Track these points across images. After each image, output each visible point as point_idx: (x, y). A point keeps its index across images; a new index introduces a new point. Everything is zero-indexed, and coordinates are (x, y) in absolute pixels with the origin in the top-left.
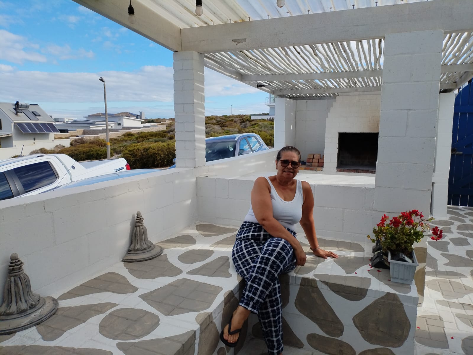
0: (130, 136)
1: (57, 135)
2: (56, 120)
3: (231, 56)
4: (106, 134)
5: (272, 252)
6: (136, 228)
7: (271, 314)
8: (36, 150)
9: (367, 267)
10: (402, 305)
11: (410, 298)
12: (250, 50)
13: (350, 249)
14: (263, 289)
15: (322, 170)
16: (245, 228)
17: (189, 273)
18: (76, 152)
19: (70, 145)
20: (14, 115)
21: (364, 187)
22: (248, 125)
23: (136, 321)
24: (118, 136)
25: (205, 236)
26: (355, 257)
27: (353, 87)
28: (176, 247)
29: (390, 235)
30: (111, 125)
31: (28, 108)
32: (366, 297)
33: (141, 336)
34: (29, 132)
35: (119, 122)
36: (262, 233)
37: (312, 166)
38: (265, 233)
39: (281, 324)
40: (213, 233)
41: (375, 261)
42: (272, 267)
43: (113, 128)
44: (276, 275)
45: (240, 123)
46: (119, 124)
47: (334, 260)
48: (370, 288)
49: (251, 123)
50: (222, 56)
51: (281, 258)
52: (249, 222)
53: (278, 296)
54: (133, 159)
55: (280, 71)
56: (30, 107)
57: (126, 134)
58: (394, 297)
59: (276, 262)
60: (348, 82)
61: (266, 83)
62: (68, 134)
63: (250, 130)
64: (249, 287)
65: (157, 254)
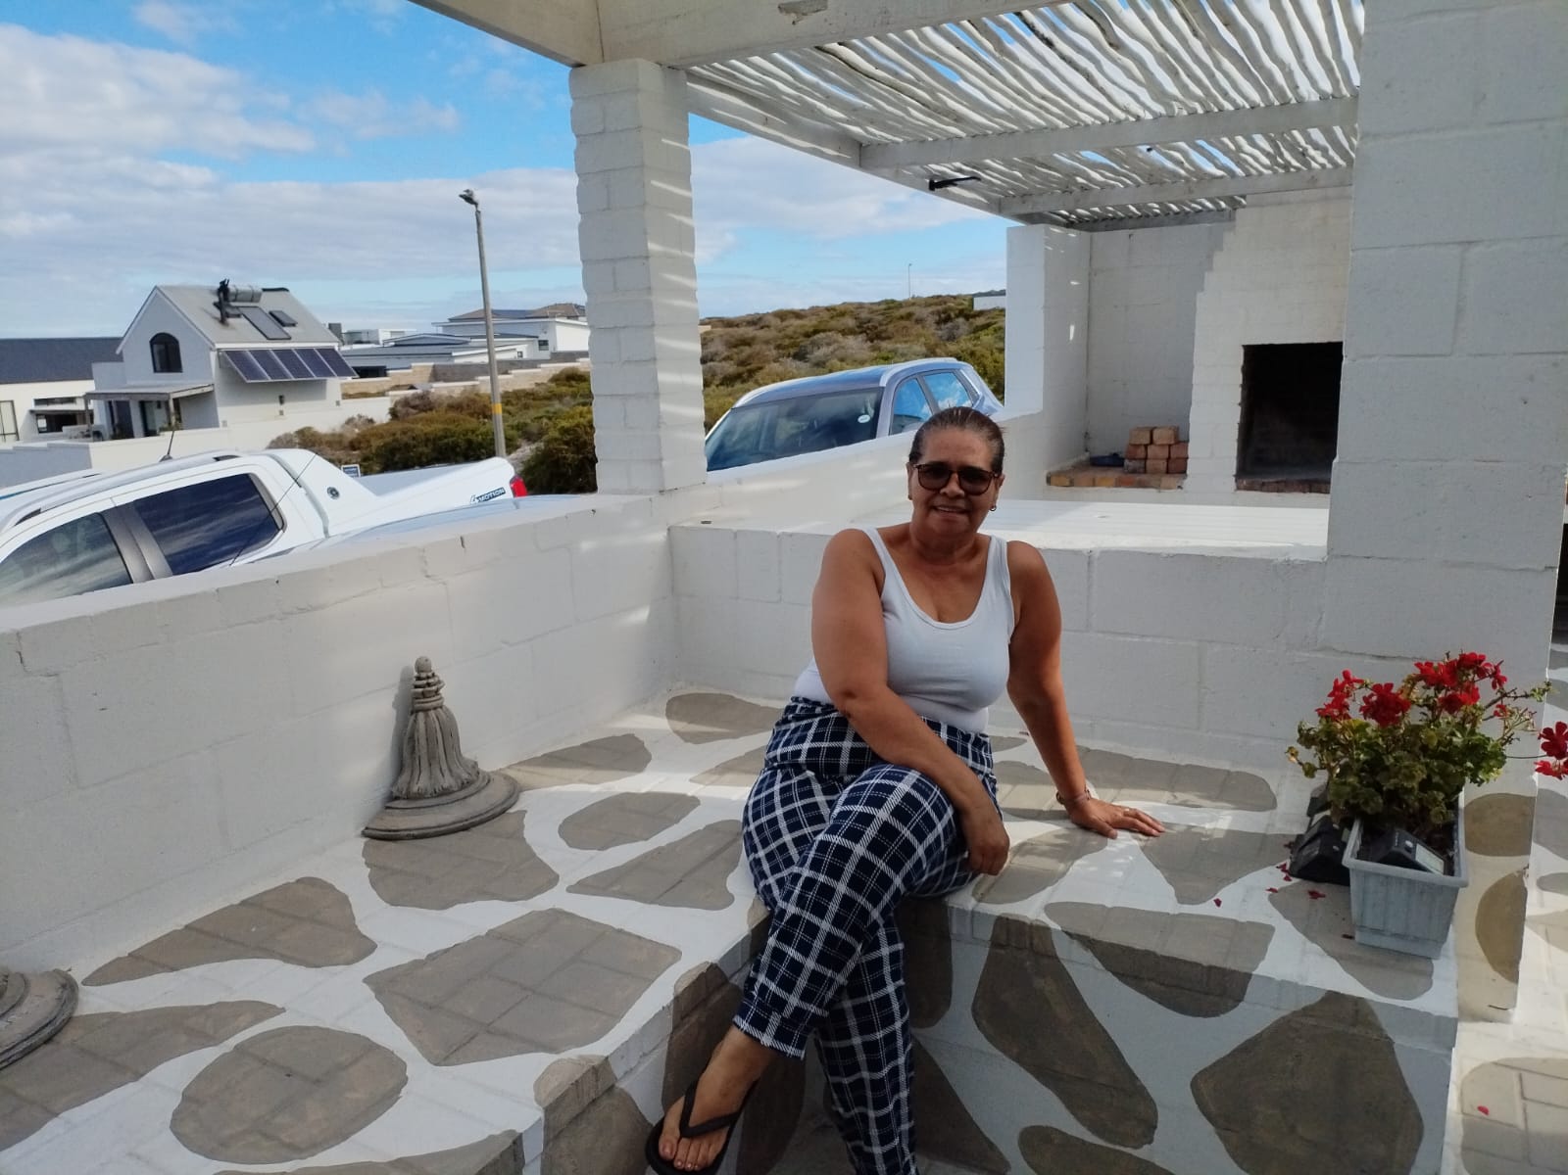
0: (574, 383)
1: (353, 383)
2: (355, 337)
3: (793, 70)
4: (488, 378)
5: (859, 826)
6: (413, 717)
7: (862, 1057)
8: (286, 435)
9: (1273, 877)
10: (1390, 1043)
11: (1423, 1017)
12: (856, 41)
13: (1217, 798)
14: (821, 969)
15: (1179, 487)
16: (790, 722)
17: (583, 887)
18: (405, 439)
19: (389, 417)
20: (217, 326)
21: (1281, 559)
22: (961, 331)
23: (318, 1081)
24: (537, 384)
25: (686, 741)
26: (1230, 833)
27: (1298, 169)
28: (570, 781)
29: (1366, 754)
30: (519, 348)
31: (258, 301)
32: (1241, 1004)
33: (315, 1147)
34: (264, 378)
35: (543, 337)
36: (847, 745)
37: (1145, 472)
38: (858, 745)
39: (904, 1094)
40: (721, 727)
41: (1305, 852)
42: (855, 883)
43: (525, 357)
44: (875, 914)
45: (934, 326)
46: (543, 344)
47: (1143, 844)
48: (1263, 969)
49: (972, 324)
50: (764, 75)
51: (893, 848)
52: (806, 700)
53: (891, 989)
54: (576, 456)
55: (997, 120)
56: (262, 297)
57: (564, 376)
58: (1357, 1011)
59: (873, 866)
60: (1271, 150)
61: (960, 171)
62: (388, 381)
63: (964, 348)
64: (772, 957)
65: (492, 809)
